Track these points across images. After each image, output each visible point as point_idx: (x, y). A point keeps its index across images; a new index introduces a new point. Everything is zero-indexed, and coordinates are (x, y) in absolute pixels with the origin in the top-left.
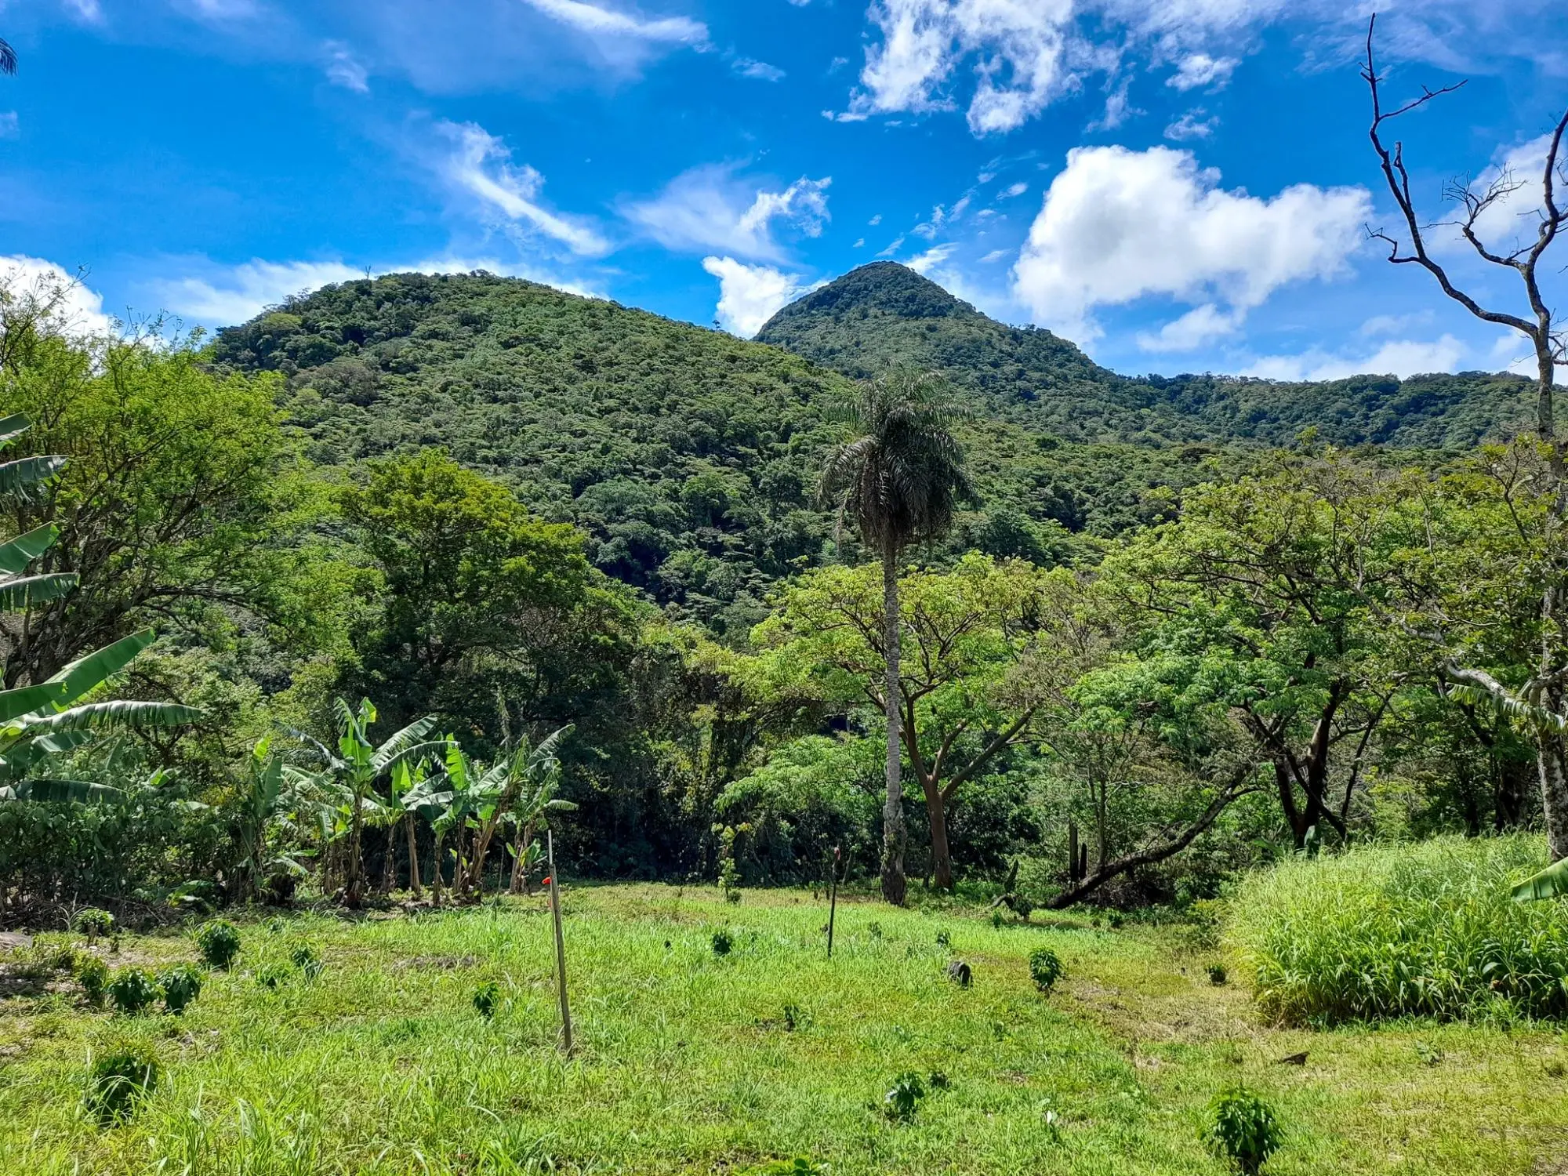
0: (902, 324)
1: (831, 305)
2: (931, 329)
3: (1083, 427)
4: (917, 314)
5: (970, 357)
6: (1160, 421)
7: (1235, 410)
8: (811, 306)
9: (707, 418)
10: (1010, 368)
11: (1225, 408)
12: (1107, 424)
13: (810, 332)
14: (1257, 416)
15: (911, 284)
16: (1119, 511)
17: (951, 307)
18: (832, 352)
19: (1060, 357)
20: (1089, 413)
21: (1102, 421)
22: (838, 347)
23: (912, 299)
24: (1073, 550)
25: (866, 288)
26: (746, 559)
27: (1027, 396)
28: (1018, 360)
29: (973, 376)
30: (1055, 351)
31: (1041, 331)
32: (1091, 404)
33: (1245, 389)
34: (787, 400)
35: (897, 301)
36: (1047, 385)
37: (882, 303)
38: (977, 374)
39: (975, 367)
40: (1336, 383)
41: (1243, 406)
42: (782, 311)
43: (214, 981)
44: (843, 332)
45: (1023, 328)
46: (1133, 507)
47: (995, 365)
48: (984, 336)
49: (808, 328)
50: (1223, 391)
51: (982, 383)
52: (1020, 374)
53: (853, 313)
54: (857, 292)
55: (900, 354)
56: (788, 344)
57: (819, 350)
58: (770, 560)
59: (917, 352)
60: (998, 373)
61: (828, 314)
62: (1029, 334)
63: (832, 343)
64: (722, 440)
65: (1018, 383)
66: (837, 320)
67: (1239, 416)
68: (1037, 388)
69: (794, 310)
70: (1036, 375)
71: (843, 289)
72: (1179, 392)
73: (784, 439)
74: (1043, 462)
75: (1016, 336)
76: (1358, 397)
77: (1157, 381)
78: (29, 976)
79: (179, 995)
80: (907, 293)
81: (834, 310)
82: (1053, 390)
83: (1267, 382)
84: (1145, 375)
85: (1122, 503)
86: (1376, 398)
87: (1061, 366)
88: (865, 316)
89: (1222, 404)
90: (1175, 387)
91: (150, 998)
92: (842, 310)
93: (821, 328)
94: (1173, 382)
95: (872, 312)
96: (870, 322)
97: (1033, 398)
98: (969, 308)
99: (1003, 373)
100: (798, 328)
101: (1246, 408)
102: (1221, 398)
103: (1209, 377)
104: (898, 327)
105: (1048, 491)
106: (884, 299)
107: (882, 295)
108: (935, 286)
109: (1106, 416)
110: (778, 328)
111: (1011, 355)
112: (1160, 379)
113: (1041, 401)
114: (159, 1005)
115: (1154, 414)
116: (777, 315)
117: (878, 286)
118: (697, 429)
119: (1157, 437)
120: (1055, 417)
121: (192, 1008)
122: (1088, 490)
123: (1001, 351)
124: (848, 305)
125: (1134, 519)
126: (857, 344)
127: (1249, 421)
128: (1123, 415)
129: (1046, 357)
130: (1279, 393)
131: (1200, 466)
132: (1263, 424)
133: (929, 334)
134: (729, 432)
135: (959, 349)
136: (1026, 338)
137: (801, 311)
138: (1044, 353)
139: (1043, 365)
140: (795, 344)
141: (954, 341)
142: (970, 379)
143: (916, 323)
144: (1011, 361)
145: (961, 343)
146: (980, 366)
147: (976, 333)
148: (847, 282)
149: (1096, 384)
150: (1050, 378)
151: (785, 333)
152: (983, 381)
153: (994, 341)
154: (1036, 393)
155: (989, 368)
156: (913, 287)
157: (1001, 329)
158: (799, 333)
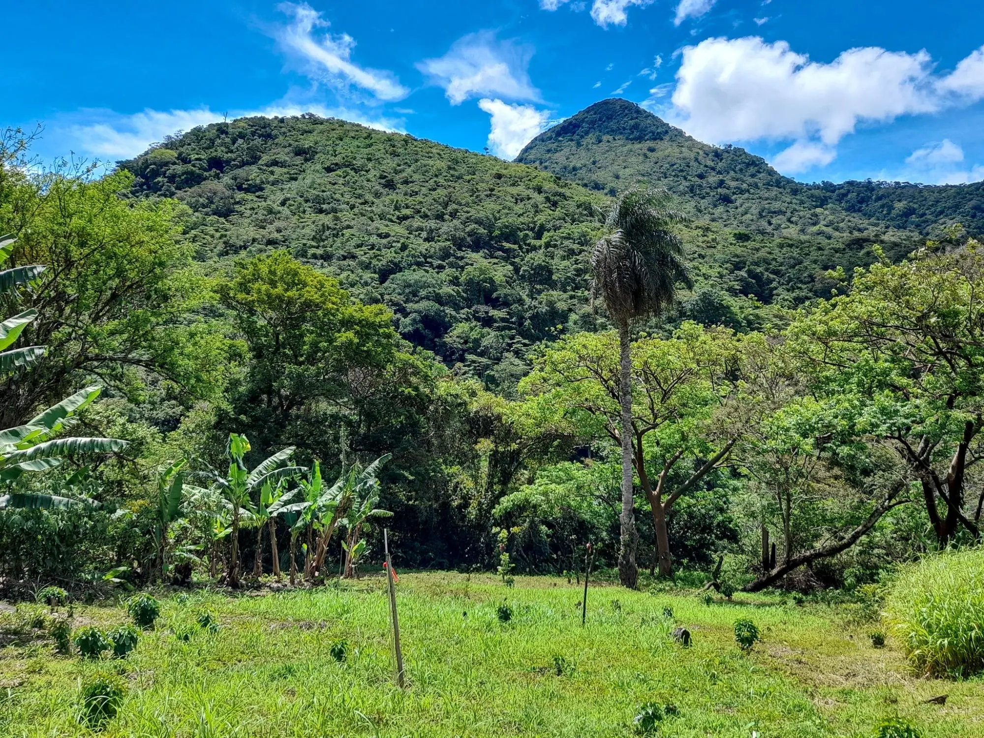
0: (629, 146)
1: (574, 133)
2: (652, 150)
3: (770, 223)
4: (640, 139)
5: (682, 171)
6: (831, 217)
7: (891, 208)
8: (558, 134)
9: (479, 222)
10: (713, 179)
11: (883, 206)
12: (789, 220)
13: (557, 154)
14: (908, 212)
15: (635, 115)
16: (801, 288)
17: (667, 132)
18: (574, 169)
19: (752, 170)
20: (775, 212)
21: (785, 219)
22: (578, 165)
23: (635, 127)
24: (763, 319)
25: (600, 120)
26: (510, 329)
27: (726, 200)
28: (719, 173)
29: (684, 185)
30: (748, 165)
31: (737, 150)
32: (776, 205)
33: (899, 191)
34: (541, 207)
35: (624, 129)
36: (742, 192)
37: (613, 131)
38: (687, 184)
39: (685, 178)
40: (971, 185)
41: (897, 204)
42: (536, 139)
43: (145, 637)
44: (583, 153)
45: (723, 148)
46: (810, 285)
47: (701, 176)
48: (692, 155)
49: (556, 151)
50: (881, 193)
51: (692, 191)
52: (721, 183)
53: (590, 139)
54: (594, 122)
55: (627, 170)
56: (541, 163)
57: (565, 168)
58: (529, 329)
59: (641, 168)
60: (704, 183)
61: (572, 140)
62: (728, 152)
63: (575, 162)
64: (492, 238)
65: (719, 190)
66: (579, 145)
67: (894, 213)
68: (734, 193)
69: (545, 137)
70: (733, 184)
71: (583, 121)
72: (845, 195)
73: (539, 236)
74: (739, 251)
75: (717, 154)
77: (829, 187)
78: (15, 633)
79: (123, 647)
80: (632, 122)
81: (576, 137)
82: (746, 195)
83: (916, 186)
84: (819, 182)
85: (801, 282)
87: (753, 176)
88: (600, 141)
89: (879, 203)
90: (842, 191)
91: (104, 647)
92: (582, 137)
93: (566, 151)
94: (841, 187)
95: (605, 137)
96: (604, 146)
97: (730, 201)
98: (680, 133)
99: (708, 183)
100: (549, 151)
101: (899, 206)
102: (879, 199)
103: (870, 183)
104: (625, 149)
105: (743, 273)
106: (615, 127)
107: (612, 124)
108: (653, 117)
109: (788, 214)
110: (533, 151)
111: (713, 169)
112: (831, 185)
113: (738, 204)
114: (110, 653)
115: (826, 212)
116: (532, 142)
117: (610, 118)
118: (473, 230)
119: (829, 230)
120: (749, 216)
121: (133, 655)
122: (776, 272)
123: (706, 166)
124: (587, 133)
125: (810, 294)
126: (594, 163)
127: (901, 216)
128: (801, 213)
129: (741, 170)
130: (926, 194)
131: (863, 252)
132: (913, 219)
133: (649, 154)
134: (497, 232)
135: (673, 165)
136: (725, 155)
137: (551, 138)
138: (739, 166)
139: (739, 176)
140: (546, 164)
141: (669, 159)
142: (681, 188)
143: (639, 146)
144: (713, 174)
145: (675, 160)
146: (689, 177)
147: (686, 152)
148: (586, 115)
149: (781, 190)
150: (745, 186)
151: (539, 155)
152: (692, 189)
153: (700, 158)
154: (733, 198)
155: (697, 179)
156: (637, 118)
157: (706, 149)
158: (549, 155)
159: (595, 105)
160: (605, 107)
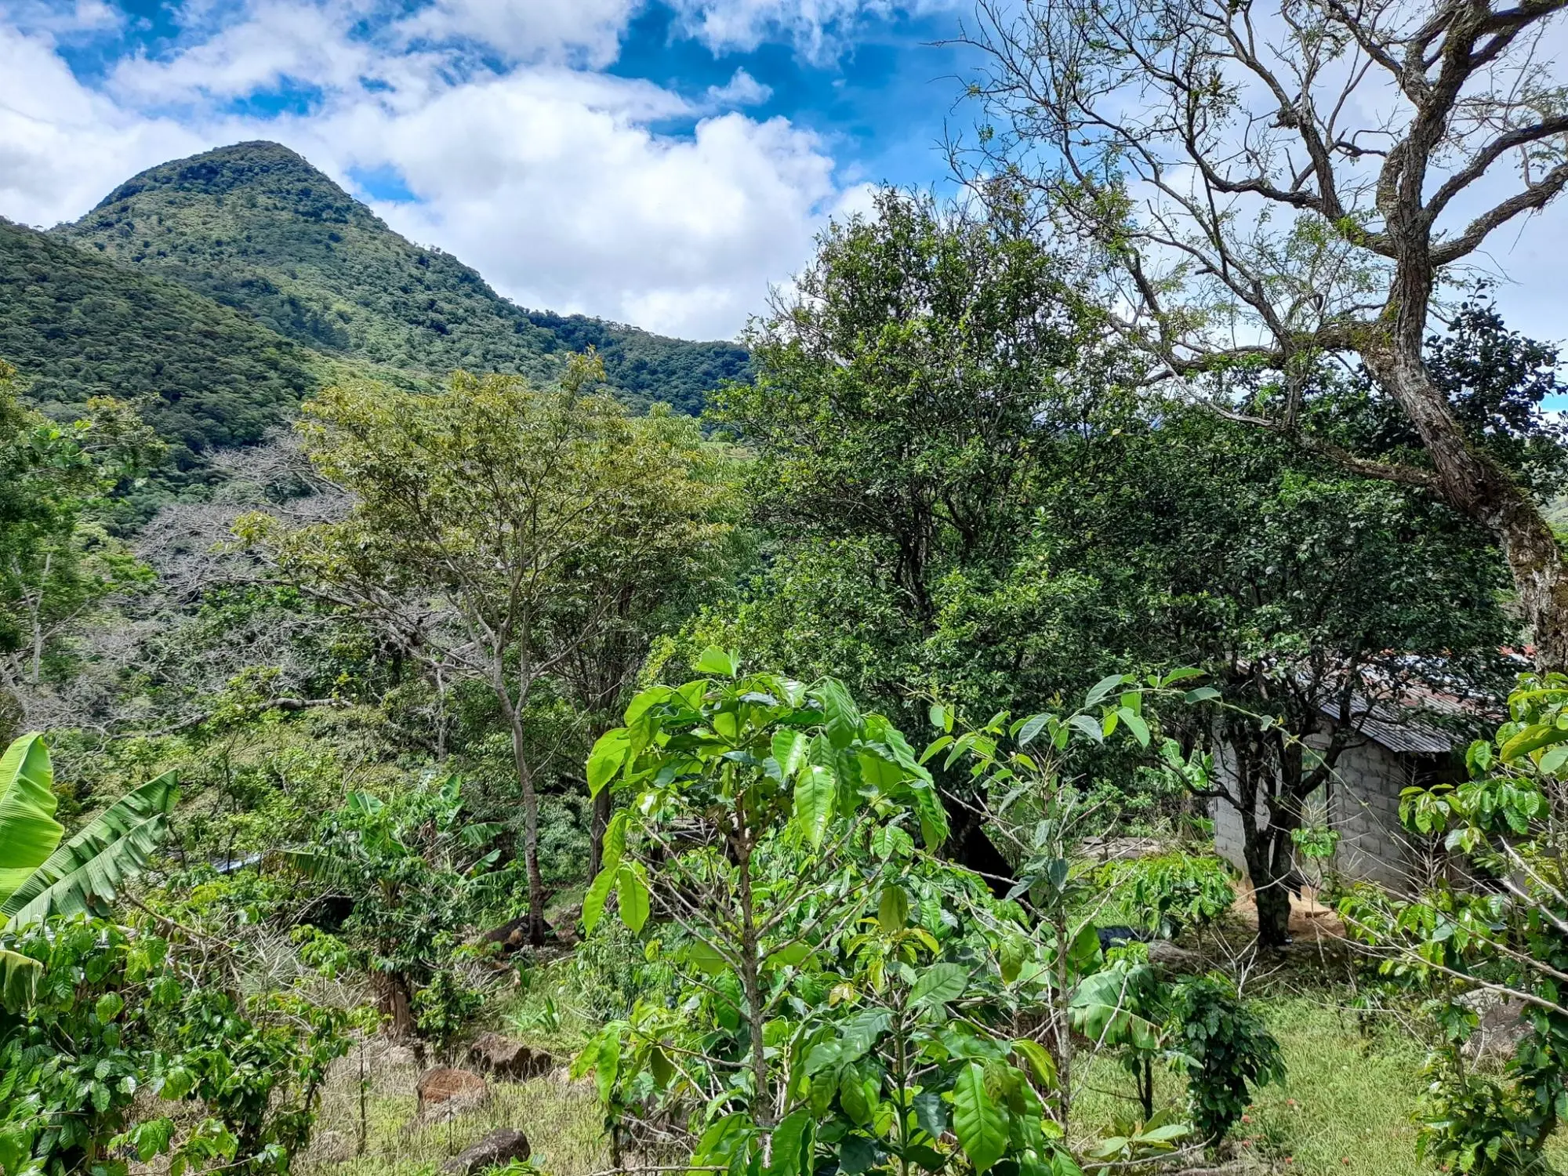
1: (209, 181)
2: (335, 238)
5: (379, 278)
7: (621, 358)
8: (183, 176)
10: (422, 297)
11: (612, 355)
12: (518, 369)
13: (186, 211)
14: (640, 366)
15: (304, 176)
18: (219, 243)
19: (467, 287)
20: (500, 356)
22: (225, 239)
23: (306, 193)
25: (250, 170)
27: (440, 329)
28: (428, 288)
29: (385, 300)
30: (462, 280)
31: (446, 257)
32: (503, 348)
33: (630, 338)
35: (288, 192)
36: (458, 320)
37: (272, 192)
38: (389, 299)
39: (385, 290)
41: (629, 356)
42: (143, 174)
44: (229, 219)
45: (428, 250)
47: (405, 290)
48: (392, 257)
49: (181, 206)
50: (611, 337)
51: (395, 309)
52: (432, 304)
53: (237, 197)
54: (241, 172)
56: (160, 221)
57: (204, 239)
60: (410, 300)
61: (206, 192)
62: (435, 258)
65: (432, 315)
66: (219, 202)
67: (626, 364)
68: (449, 321)
69: (159, 176)
70: (447, 307)
71: (223, 164)
72: (572, 332)
75: (423, 260)
76: (719, 361)
77: (554, 321)
80: (300, 186)
81: (213, 189)
82: (464, 327)
84: (542, 311)
86: (732, 364)
87: (468, 296)
88: (254, 206)
90: (570, 329)
92: (223, 191)
93: (200, 209)
94: (568, 322)
95: (262, 200)
97: (446, 332)
99: (415, 300)
100: (171, 203)
102: (609, 343)
103: (599, 321)
106: (274, 187)
107: (270, 180)
109: (517, 361)
111: (420, 281)
113: (455, 336)
115: (557, 360)
117: (265, 170)
120: (470, 358)
123: (411, 276)
124: (231, 186)
126: (249, 238)
128: (532, 362)
129: (453, 287)
130: (658, 347)
132: (645, 376)
133: (334, 245)
135: (366, 268)
136: (432, 261)
137: (169, 180)
138: (451, 281)
139: (452, 295)
140: (169, 223)
141: (361, 257)
142: (382, 303)
143: (316, 228)
144: (421, 288)
145: (368, 261)
146: (390, 289)
147: (383, 253)
148: (227, 158)
149: (502, 321)
150: (461, 312)
151: (153, 206)
152: (395, 306)
153: (402, 262)
154: (449, 327)
155: (400, 293)
156: (306, 180)
157: (407, 247)
158: (173, 210)
159: (241, 145)
160: (256, 153)
